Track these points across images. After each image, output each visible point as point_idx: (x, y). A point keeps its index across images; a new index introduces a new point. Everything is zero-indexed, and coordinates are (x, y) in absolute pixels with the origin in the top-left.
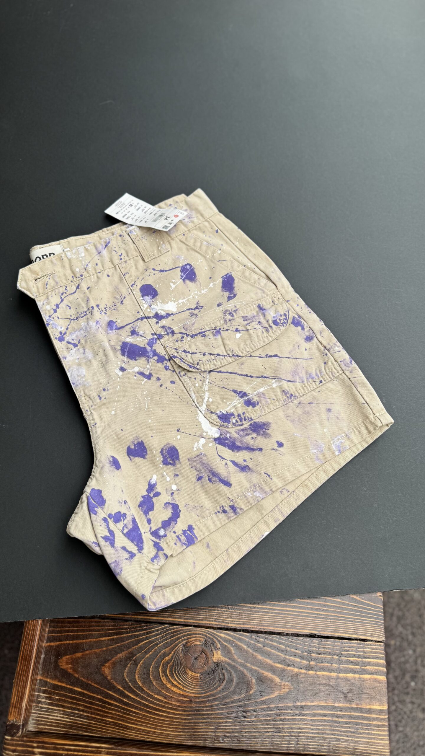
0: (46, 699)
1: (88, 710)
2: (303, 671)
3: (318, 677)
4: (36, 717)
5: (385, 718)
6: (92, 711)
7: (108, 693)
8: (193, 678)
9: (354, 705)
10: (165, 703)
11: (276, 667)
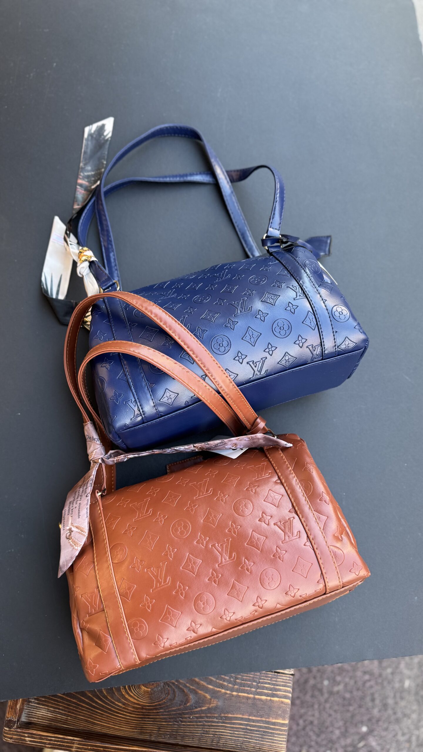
0: (35, 700)
1: (66, 709)
2: (228, 692)
3: (239, 696)
4: (28, 712)
5: (286, 730)
6: (69, 710)
7: (81, 698)
8: (145, 692)
9: (264, 719)
10: (124, 708)
11: (209, 688)
